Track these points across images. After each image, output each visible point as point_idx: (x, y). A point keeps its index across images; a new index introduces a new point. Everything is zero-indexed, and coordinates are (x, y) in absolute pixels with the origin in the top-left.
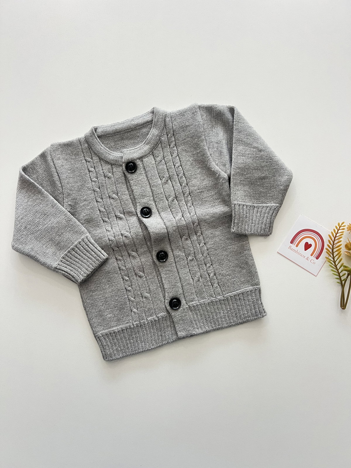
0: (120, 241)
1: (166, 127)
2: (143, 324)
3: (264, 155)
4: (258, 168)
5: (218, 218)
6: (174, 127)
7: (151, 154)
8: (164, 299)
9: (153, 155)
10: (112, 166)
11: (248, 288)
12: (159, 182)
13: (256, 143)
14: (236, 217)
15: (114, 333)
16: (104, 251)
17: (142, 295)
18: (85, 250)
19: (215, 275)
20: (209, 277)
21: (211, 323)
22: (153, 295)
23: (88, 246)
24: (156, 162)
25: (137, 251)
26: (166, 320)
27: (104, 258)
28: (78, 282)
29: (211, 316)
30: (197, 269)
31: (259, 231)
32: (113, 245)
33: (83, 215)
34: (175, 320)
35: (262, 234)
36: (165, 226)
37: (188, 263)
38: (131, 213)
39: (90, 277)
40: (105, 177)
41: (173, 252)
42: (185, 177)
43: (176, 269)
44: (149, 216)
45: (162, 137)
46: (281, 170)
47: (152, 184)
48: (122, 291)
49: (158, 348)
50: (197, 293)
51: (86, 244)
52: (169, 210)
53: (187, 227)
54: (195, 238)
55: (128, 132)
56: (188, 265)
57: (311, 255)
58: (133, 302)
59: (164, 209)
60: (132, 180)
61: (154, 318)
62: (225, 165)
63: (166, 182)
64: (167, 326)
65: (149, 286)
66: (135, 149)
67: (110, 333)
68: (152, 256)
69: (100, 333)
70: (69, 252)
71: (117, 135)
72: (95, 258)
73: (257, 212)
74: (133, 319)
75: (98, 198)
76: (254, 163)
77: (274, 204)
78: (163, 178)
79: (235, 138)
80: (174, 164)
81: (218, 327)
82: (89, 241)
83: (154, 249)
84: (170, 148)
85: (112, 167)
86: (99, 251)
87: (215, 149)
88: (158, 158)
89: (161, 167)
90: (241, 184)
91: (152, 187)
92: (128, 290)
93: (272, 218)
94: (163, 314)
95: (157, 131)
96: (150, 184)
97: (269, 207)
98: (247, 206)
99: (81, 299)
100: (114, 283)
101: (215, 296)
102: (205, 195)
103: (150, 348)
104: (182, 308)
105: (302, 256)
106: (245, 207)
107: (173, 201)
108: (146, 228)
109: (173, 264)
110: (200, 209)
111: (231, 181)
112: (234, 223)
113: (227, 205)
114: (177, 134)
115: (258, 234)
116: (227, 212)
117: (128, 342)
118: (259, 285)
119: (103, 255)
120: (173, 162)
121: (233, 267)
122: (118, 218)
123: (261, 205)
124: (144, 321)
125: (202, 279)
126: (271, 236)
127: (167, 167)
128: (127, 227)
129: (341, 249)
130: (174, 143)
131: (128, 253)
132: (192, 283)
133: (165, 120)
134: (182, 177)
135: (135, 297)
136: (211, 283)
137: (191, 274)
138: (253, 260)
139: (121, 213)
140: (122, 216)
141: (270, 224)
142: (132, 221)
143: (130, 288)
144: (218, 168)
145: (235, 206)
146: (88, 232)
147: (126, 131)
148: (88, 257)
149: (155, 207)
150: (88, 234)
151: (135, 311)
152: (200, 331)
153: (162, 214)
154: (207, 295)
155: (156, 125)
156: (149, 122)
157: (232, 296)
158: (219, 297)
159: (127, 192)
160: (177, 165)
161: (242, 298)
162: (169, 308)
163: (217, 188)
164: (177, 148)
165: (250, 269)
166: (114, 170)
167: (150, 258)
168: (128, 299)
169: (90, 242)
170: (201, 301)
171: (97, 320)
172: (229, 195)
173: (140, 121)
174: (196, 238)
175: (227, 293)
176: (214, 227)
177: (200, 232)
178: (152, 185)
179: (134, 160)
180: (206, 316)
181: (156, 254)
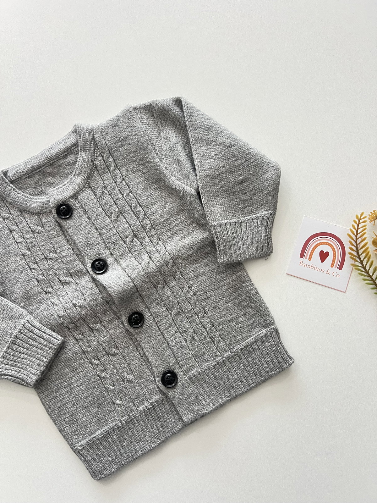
0: (74, 314)
1: (97, 147)
2: (134, 418)
3: (235, 151)
4: (233, 170)
5: (198, 249)
6: (109, 144)
7: (86, 187)
8: (154, 377)
9: (91, 188)
10: (38, 215)
11: (261, 332)
12: (107, 222)
13: (222, 137)
14: (220, 243)
15: (98, 439)
16: (57, 333)
17: (123, 379)
18: (31, 339)
19: (214, 326)
20: (206, 330)
21: (224, 392)
22: (137, 375)
23: (33, 333)
24: (96, 195)
25: (101, 321)
26: (163, 404)
27: (59, 342)
28: (31, 385)
29: (222, 383)
30: (187, 324)
31: (255, 252)
32: (66, 323)
33: (17, 292)
34: (175, 401)
35: (260, 255)
36: (129, 279)
37: (173, 319)
38: (80, 271)
39: (47, 373)
40: (33, 233)
41: (150, 310)
42: (140, 205)
43: (159, 333)
44: (103, 271)
45: (96, 161)
46: (263, 165)
47: (99, 226)
48: (95, 380)
49: (161, 444)
50: (195, 357)
51: (29, 331)
52: (130, 255)
53: (160, 271)
54: (174, 283)
55: (49, 165)
56: (174, 322)
57: (332, 266)
58: (112, 391)
59: (123, 256)
60: (70, 228)
61: (146, 407)
62: (188, 177)
63: (117, 219)
64: (167, 412)
65: (129, 365)
66: (64, 185)
67: (93, 442)
68: (122, 323)
69: (79, 444)
70: (9, 347)
71: (36, 173)
72: (46, 346)
73: (247, 229)
74: (118, 414)
75: (31, 264)
76: (226, 165)
77: (266, 212)
78: (112, 214)
79: (192, 138)
80: (121, 192)
81: (234, 395)
82: (33, 326)
83: (123, 313)
84: (110, 172)
85: (39, 217)
86: (49, 335)
87: (170, 159)
88: (98, 190)
89: (104, 201)
90: (216, 196)
91: (99, 230)
92: (103, 377)
93: (268, 231)
94: (156, 398)
95: (86, 154)
96: (95, 227)
97: (260, 217)
98: (231, 224)
99: (43, 406)
100: (81, 372)
101: (219, 354)
102: (173, 223)
103: (151, 448)
104: (180, 383)
105: (320, 270)
106: (228, 226)
107: (132, 241)
108: (104, 288)
109: (153, 326)
110: (171, 244)
111: (201, 197)
112: (220, 251)
113: (205, 229)
114: (114, 151)
115: (256, 257)
116: (207, 239)
117: (120, 446)
118: (274, 324)
119: (57, 339)
120: (119, 190)
121: (234, 308)
122: (64, 284)
123: (249, 217)
124: (134, 413)
125: (197, 336)
126: (272, 255)
127: (112, 198)
128: (79, 292)
129: (367, 248)
130: (113, 165)
131: (90, 327)
132: (186, 345)
133: (94, 137)
134: (136, 207)
135: (114, 384)
136: (211, 339)
137: (181, 334)
138: (257, 292)
139: (67, 276)
140: (69, 279)
141: (268, 240)
142: (84, 283)
143: (104, 374)
144: (181, 183)
145: (214, 228)
146: (28, 313)
147: (46, 165)
148: (37, 348)
149: (110, 256)
150: (29, 316)
151: (119, 403)
152: (212, 407)
153: (122, 262)
154: (209, 356)
155: (83, 147)
156: (74, 145)
157: (243, 349)
158: (226, 354)
159: (67, 246)
160: (125, 193)
161: (256, 347)
162: (162, 387)
163: (186, 210)
164: (119, 171)
165: (256, 306)
166: (43, 220)
167: (121, 325)
168: (105, 389)
169: (34, 327)
170: (204, 366)
171: (70, 429)
172: (204, 216)
173: (62, 147)
174: (175, 283)
175: (236, 346)
176: (196, 262)
177: (178, 273)
178: (98, 227)
179: (65, 201)
180: (214, 384)
181: (127, 319)
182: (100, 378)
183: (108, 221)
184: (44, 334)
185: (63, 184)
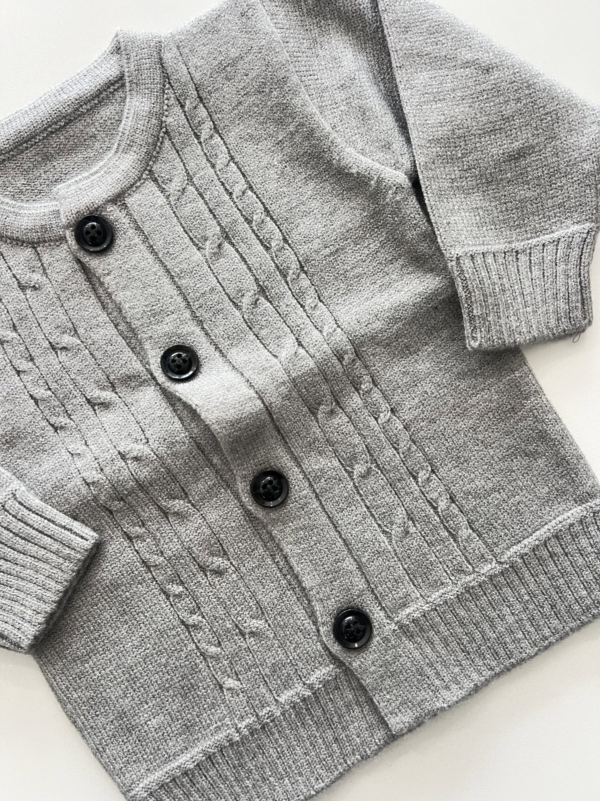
0: (121, 478)
1: (169, 83)
2: (268, 721)
3: (502, 81)
4: (497, 127)
5: (414, 319)
6: (197, 76)
7: (145, 179)
8: (315, 623)
9: (155, 180)
10: (34, 248)
11: (569, 514)
12: (195, 258)
13: (468, 48)
14: (473, 299)
15: (185, 773)
16: (83, 522)
17: (240, 630)
18: (21, 537)
19: (453, 502)
20: (437, 513)
21: (482, 656)
22: (275, 619)
23: (25, 523)
24: (168, 197)
25: (186, 494)
26: (337, 688)
27: (88, 545)
28: (22, 648)
29: (477, 636)
30: (391, 498)
31: (553, 323)
32: (103, 498)
34: (367, 681)
35: (565, 331)
36: (252, 391)
37: (356, 487)
38: (134, 377)
39: (62, 617)
40: (23, 288)
41: (300, 466)
42: (272, 218)
43: (324, 519)
44: (191, 373)
45: (167, 116)
46: (570, 111)
47: (176, 270)
48: (174, 632)
49: (336, 783)
50: (411, 576)
51: (16, 518)
52: (253, 337)
53: (323, 373)
54: (356, 401)
55: (57, 130)
56: (358, 493)
58: (216, 658)
59: (235, 339)
60: (108, 274)
61: (297, 694)
62: (387, 146)
63: (218, 252)
64: (348, 706)
65: (253, 595)
66: (92, 174)
67: (174, 779)
68: (237, 497)
69: (141, 785)
71: (27, 148)
72: (56, 553)
73: (530, 268)
74: (232, 712)
75: (19, 361)
76: (479, 115)
77: (576, 228)
78: (206, 240)
79: (396, 51)
80: (226, 190)
81: (507, 663)
82: (25, 507)
83: (239, 473)
84: (200, 143)
85: (36, 251)
86: (64, 527)
87: (342, 108)
88: (173, 184)
89: (186, 211)
90: (457, 188)
91: (177, 279)
92: (193, 626)
93: (582, 272)
94: (323, 672)
95: (144, 100)
96: (168, 271)
97: (563, 240)
98: (494, 256)
99: (52, 694)
100: (140, 614)
101: (470, 567)
102: (351, 257)
103: (313, 793)
104: (378, 638)
106: (490, 259)
107: (255, 303)
108: (194, 414)
109: (309, 503)
110: (347, 308)
111: (423, 190)
112: (472, 319)
113: (432, 270)
114: (210, 93)
115: (554, 334)
116: (436, 294)
117: (237, 789)
119: (82, 537)
120: (223, 184)
121: (503, 459)
122: (96, 408)
123: (534, 241)
124: (268, 709)
125: (415, 526)
126: (589, 330)
127: (207, 204)
128: (134, 427)
130: (209, 124)
131: (160, 508)
132: (389, 547)
133: (161, 59)
134: (263, 222)
135: (219, 642)
136: (448, 531)
137: (375, 520)
138: (558, 420)
139: (103, 389)
140: (107, 395)
141: (582, 293)
142: (143, 404)
143: (195, 617)
144: (370, 161)
145: (458, 263)
146: (14, 477)
147: (49, 129)
148: (35, 558)
149: (203, 339)
150: (16, 484)
151: (232, 686)
152: (455, 693)
153: (235, 355)
154: (446, 571)
155: (136, 85)
156: (116, 82)
157: (526, 554)
158: (485, 568)
159: (103, 317)
160: (237, 190)
161: (558, 550)
162: (336, 648)
163: (384, 225)
164: (222, 139)
165: (558, 452)
166: (46, 258)
167: (233, 503)
168: (198, 654)
169: (27, 508)
170: (433, 596)
171: (119, 749)
172: (431, 236)
173: (88, 86)
174: (360, 401)
175: (508, 548)
176: (408, 351)
177: (367, 378)
178: (175, 272)
179: (97, 209)
180: (459, 639)
181: (248, 488)
182: (187, 626)
183: (197, 256)
184: (51, 524)
185: (91, 172)
